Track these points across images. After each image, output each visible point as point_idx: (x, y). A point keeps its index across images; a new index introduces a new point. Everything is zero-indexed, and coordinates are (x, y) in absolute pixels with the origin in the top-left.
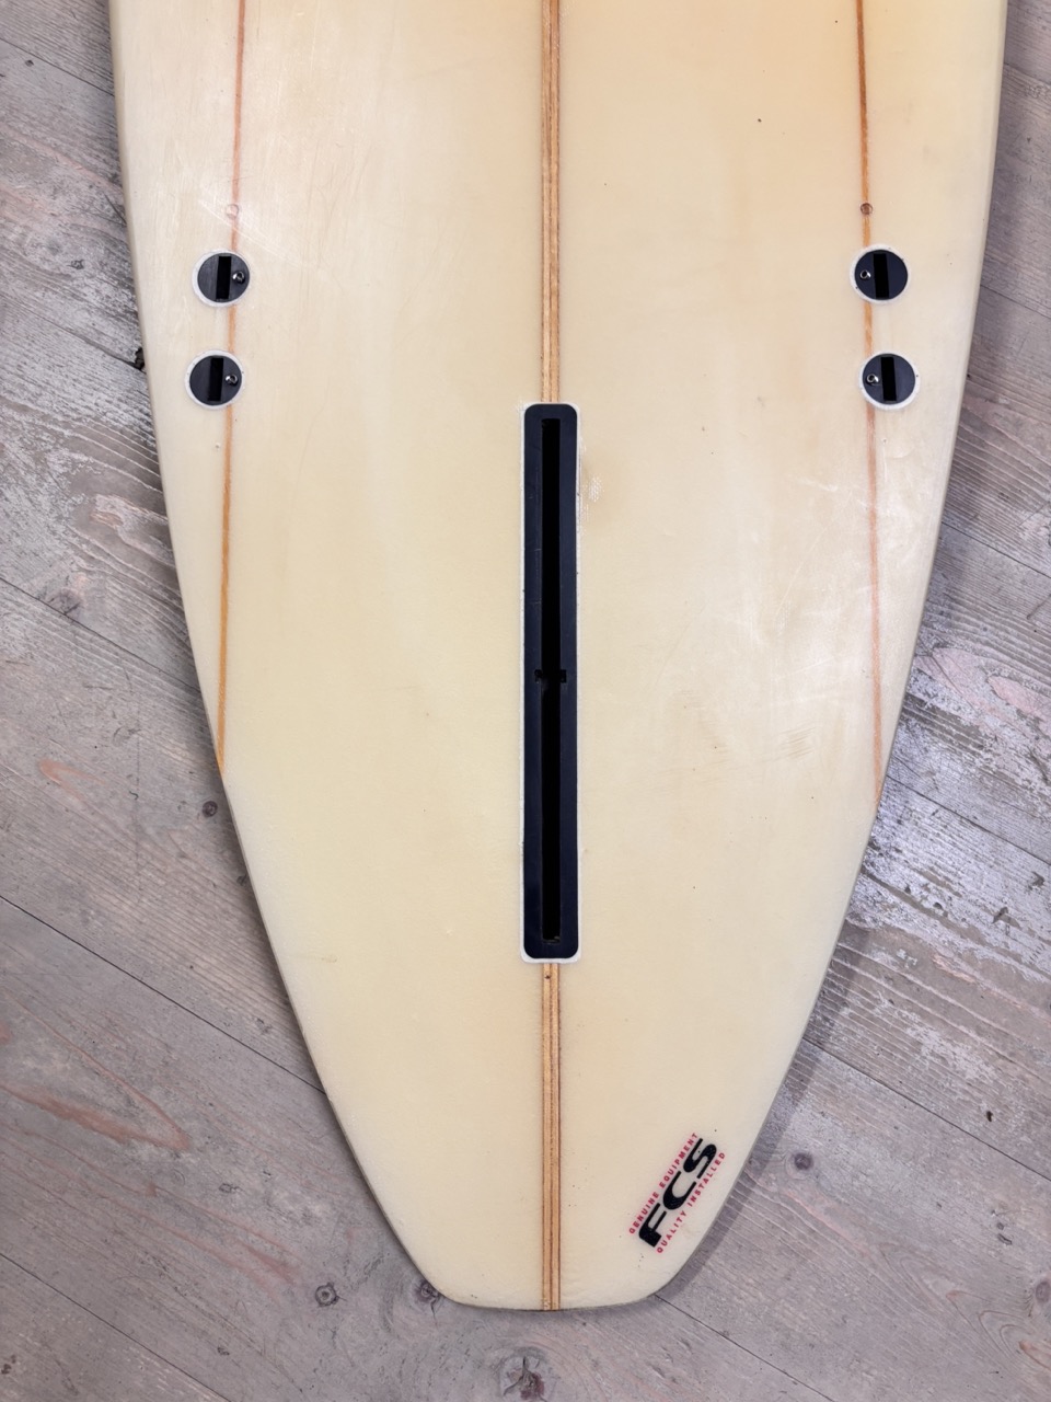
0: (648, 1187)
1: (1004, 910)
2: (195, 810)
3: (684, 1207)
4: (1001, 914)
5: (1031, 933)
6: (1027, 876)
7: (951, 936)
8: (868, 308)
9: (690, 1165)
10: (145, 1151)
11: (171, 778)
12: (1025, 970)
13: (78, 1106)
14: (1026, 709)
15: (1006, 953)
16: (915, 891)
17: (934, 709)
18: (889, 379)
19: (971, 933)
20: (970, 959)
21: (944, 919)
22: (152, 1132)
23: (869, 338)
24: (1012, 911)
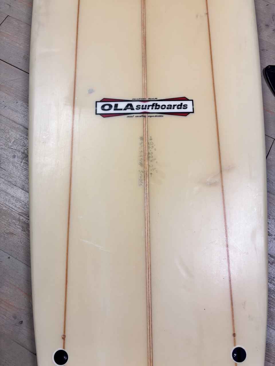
8: (236, 364)
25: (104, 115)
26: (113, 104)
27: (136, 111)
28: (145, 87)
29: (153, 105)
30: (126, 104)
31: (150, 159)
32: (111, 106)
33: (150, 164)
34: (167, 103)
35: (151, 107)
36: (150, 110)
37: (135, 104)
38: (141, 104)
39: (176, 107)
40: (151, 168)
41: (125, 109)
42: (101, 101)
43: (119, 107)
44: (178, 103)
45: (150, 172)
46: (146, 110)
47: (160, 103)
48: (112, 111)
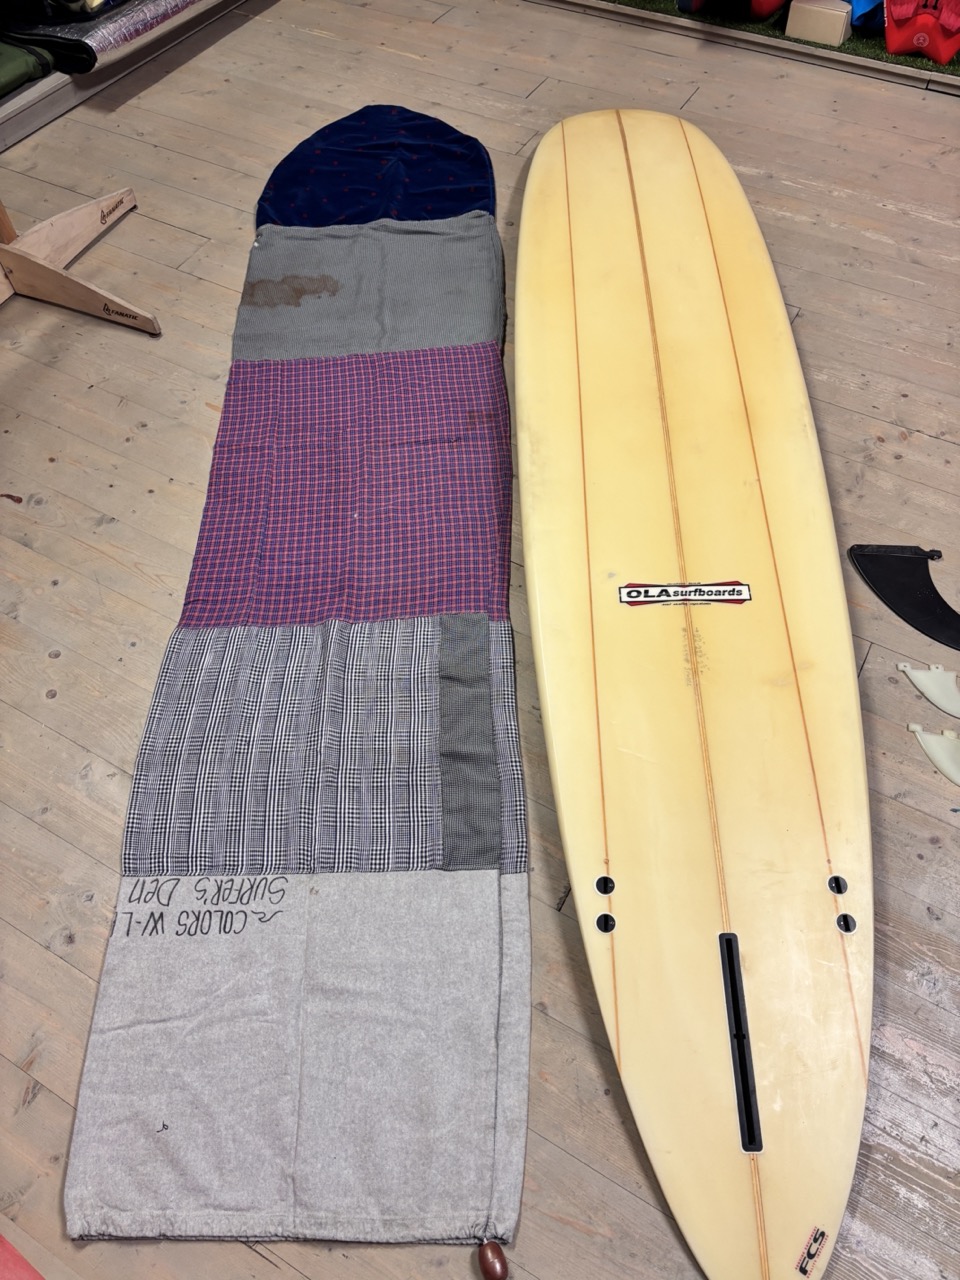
0: (801, 1250)
1: (923, 1137)
2: (601, 1092)
3: (815, 1258)
4: (923, 1139)
5: (936, 1146)
6: (931, 1123)
7: (904, 1148)
8: (835, 897)
9: (816, 1240)
10: (598, 1239)
11: (591, 1079)
12: (935, 1162)
13: (571, 1220)
14: (920, 1052)
15: (927, 1154)
16: (888, 1129)
17: (884, 1052)
18: (846, 923)
19: (912, 1147)
20: (912, 1156)
21: (901, 1140)
22: (601, 1231)
23: (837, 908)
24: (927, 1137)
25: (631, 603)
26: (642, 590)
27: (673, 598)
28: (683, 571)
29: (696, 591)
30: (660, 589)
31: (699, 654)
32: (639, 593)
33: (699, 660)
34: (714, 589)
35: (693, 594)
36: (692, 597)
37: (671, 590)
38: (680, 589)
39: (726, 593)
40: (699, 666)
41: (659, 596)
42: (626, 587)
43: (650, 594)
44: (730, 588)
45: (700, 669)
46: (687, 597)
47: (706, 589)
48: (642, 598)
